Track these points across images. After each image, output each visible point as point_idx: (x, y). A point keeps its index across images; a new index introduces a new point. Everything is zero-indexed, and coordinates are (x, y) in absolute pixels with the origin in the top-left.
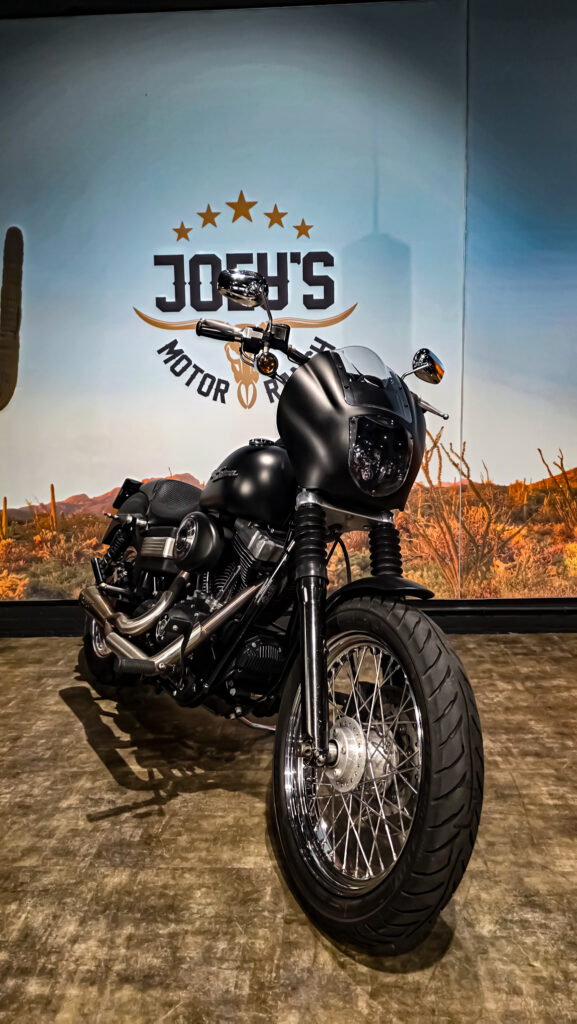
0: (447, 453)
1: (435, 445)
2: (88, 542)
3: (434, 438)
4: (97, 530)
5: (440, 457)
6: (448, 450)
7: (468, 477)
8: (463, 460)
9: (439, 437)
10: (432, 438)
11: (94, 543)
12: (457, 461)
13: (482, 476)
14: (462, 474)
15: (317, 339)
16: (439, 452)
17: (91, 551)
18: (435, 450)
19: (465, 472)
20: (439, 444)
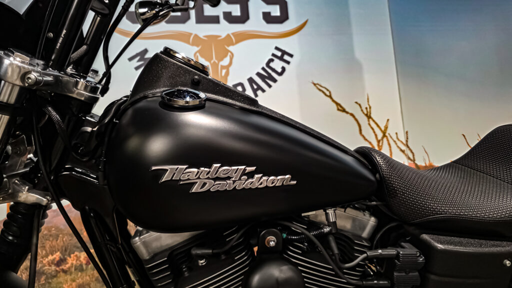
0: (395, 141)
1: (384, 136)
2: (50, 258)
3: (383, 129)
4: (62, 244)
5: (389, 144)
6: (395, 139)
7: (414, 161)
8: (408, 146)
9: (386, 128)
10: (381, 129)
11: (58, 259)
12: (404, 148)
13: (424, 160)
14: (409, 158)
15: (277, 48)
16: (388, 140)
17: (53, 268)
18: (385, 139)
19: (411, 156)
20: (387, 134)
